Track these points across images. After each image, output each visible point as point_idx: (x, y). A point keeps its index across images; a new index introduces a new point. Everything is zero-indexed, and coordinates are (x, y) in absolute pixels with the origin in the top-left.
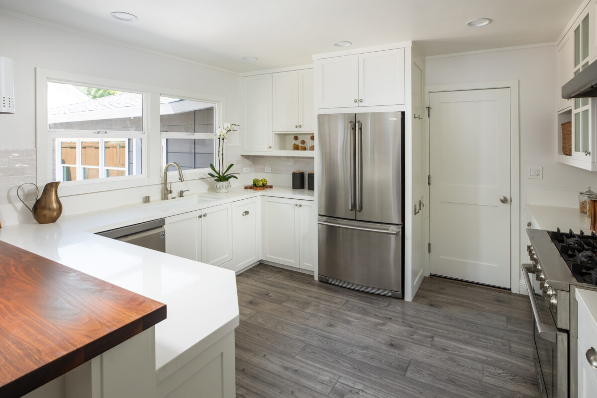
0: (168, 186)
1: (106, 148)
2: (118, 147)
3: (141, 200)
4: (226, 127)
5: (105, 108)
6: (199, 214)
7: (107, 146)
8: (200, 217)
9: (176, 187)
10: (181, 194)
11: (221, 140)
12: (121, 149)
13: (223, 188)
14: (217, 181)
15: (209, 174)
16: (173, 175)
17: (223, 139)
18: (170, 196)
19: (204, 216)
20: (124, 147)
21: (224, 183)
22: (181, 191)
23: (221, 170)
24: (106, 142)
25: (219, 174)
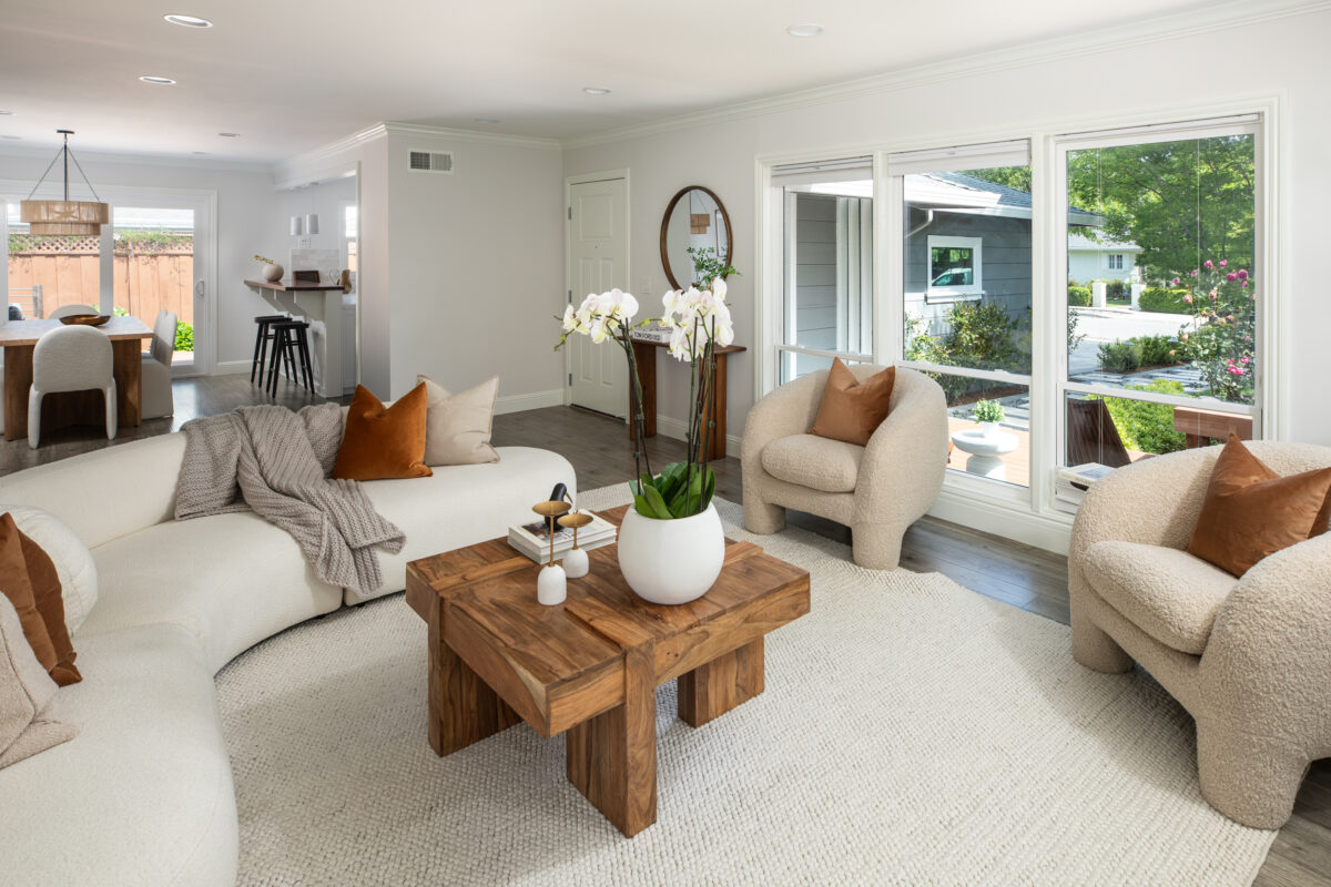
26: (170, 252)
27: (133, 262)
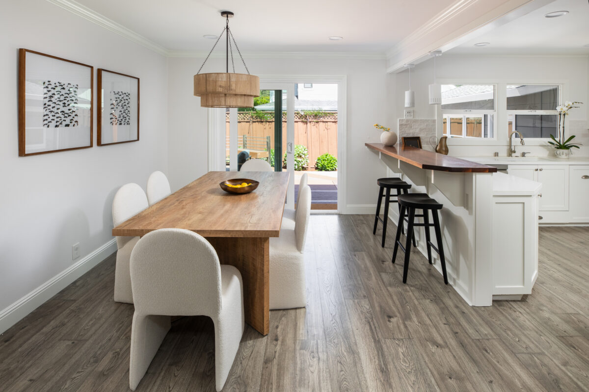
0: (513, 148)
1: (467, 123)
2: (475, 123)
3: (492, 155)
4: (566, 105)
5: (468, 94)
6: (536, 168)
7: (468, 122)
8: (537, 170)
9: (519, 150)
10: (523, 155)
11: (562, 116)
12: (478, 125)
13: (563, 154)
14: (558, 148)
15: (549, 142)
16: (516, 141)
17: (564, 115)
18: (513, 155)
19: (540, 170)
20: (480, 123)
21: (565, 151)
22: (523, 153)
23: (561, 140)
24: (467, 118)
25: (559, 143)
26: (324, 120)
27: (309, 124)
